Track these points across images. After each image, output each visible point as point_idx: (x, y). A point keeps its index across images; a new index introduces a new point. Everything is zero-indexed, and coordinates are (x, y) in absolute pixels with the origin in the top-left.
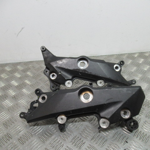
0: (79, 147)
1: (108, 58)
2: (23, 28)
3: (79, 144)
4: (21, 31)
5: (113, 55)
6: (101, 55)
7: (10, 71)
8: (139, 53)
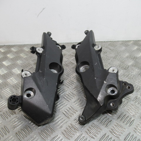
0: (106, 125)
1: (125, 44)
3: (105, 122)
4: (42, 11)
5: (130, 41)
6: (117, 40)
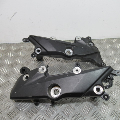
2: (15, 13)
4: (14, 16)
7: (4, 50)
8: (117, 38)
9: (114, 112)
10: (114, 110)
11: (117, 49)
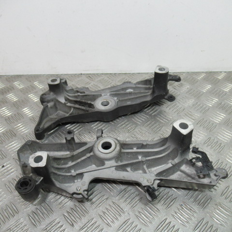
9: (163, 223)
10: (166, 219)
11: (201, 93)
